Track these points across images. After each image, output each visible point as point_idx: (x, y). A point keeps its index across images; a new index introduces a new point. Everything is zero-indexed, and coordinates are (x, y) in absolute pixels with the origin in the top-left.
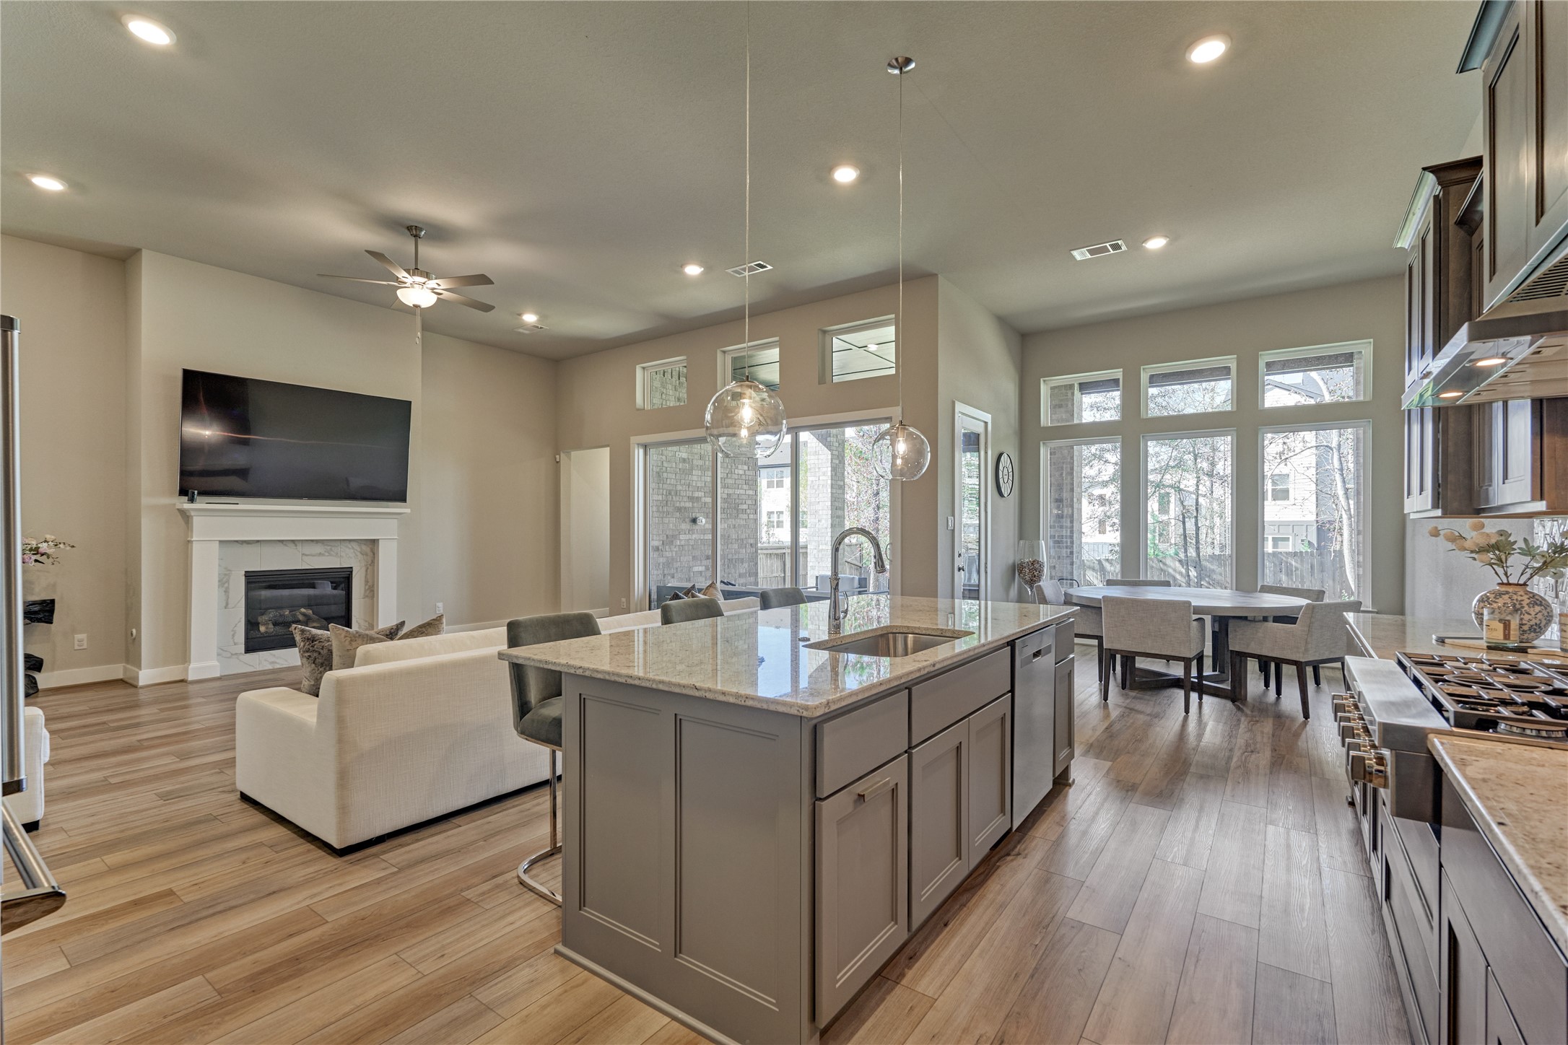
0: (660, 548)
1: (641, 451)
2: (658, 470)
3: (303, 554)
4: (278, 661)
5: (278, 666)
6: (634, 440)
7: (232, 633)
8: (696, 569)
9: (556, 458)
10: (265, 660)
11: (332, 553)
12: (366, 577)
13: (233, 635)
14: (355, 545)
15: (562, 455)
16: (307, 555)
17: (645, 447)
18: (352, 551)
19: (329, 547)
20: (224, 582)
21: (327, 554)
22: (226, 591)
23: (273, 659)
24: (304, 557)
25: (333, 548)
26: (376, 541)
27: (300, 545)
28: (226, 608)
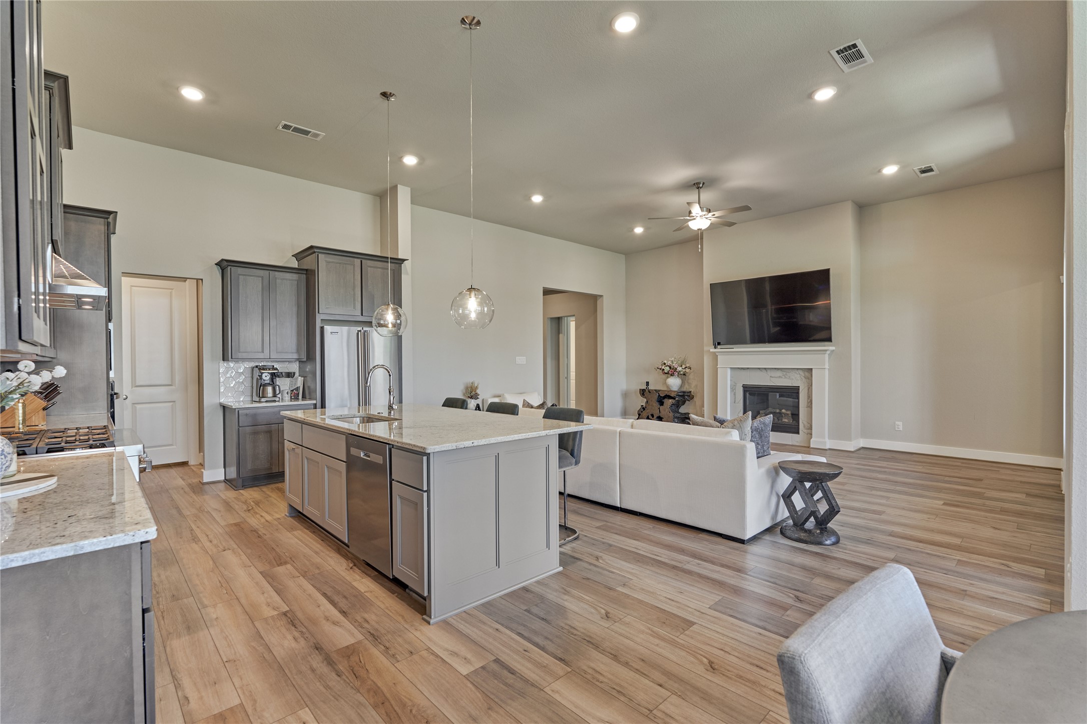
3: (771, 377)
11: (786, 376)
12: (807, 393)
14: (801, 372)
16: (773, 377)
18: (799, 376)
19: (785, 373)
20: (733, 389)
21: (783, 377)
22: (735, 394)
25: (787, 374)
26: (812, 369)
27: (769, 371)
28: (735, 403)
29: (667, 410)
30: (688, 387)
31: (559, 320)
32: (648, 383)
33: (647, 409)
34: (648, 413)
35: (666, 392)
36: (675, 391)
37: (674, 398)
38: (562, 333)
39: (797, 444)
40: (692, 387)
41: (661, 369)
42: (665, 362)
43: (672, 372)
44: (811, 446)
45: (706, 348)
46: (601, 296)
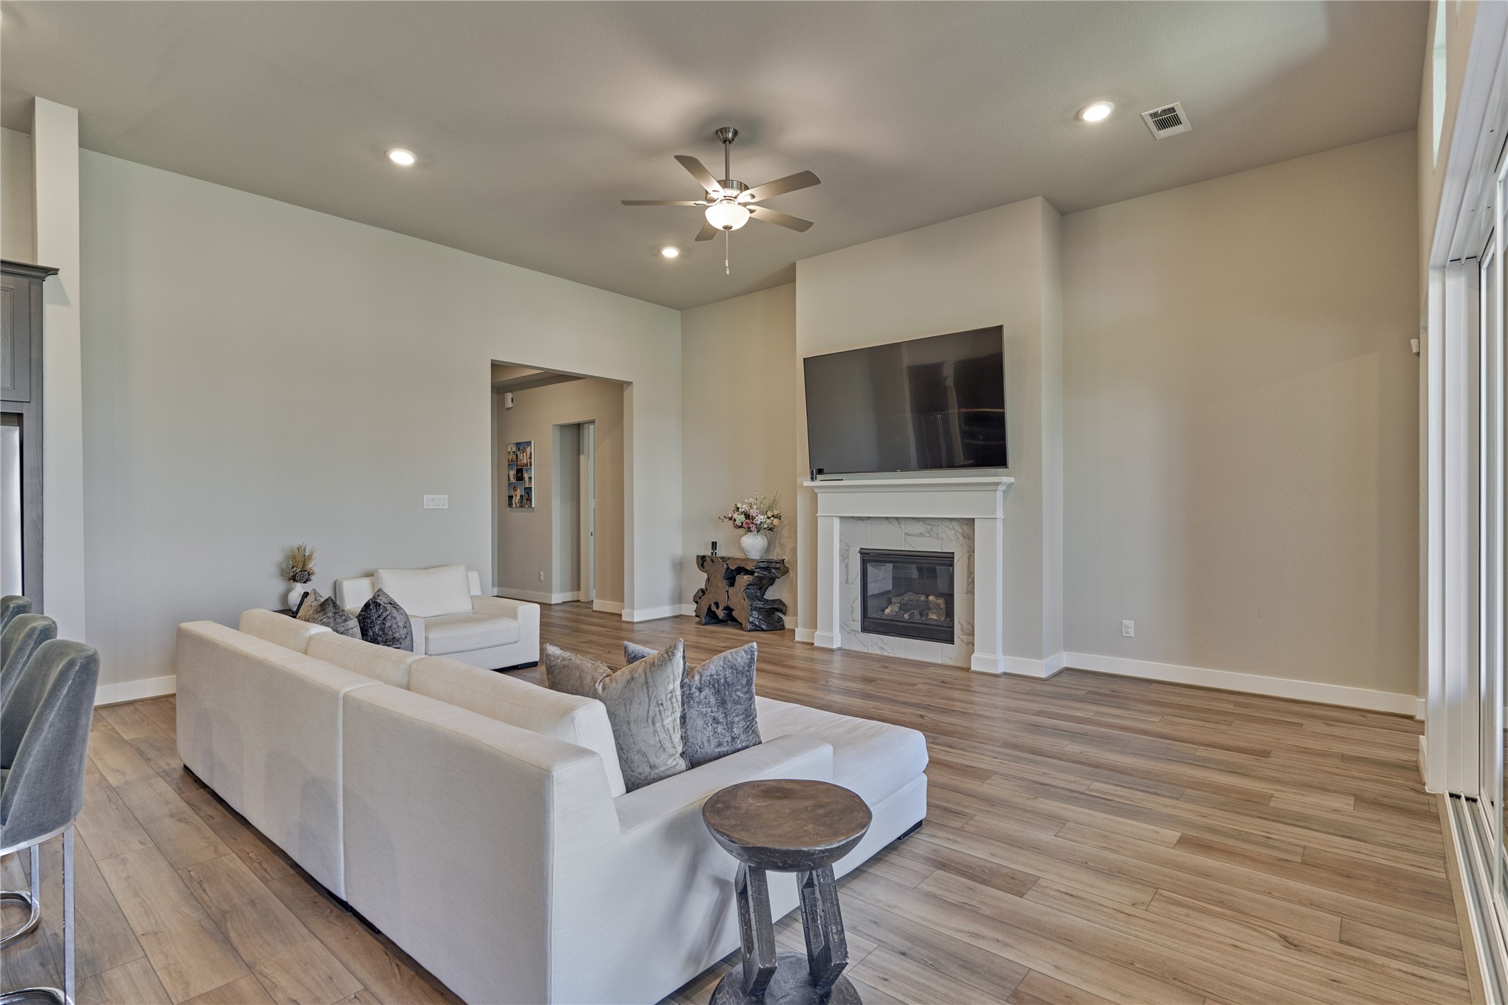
1: (1457, 285)
3: (906, 534)
4: (886, 647)
5: (885, 654)
7: (851, 609)
9: (1411, 346)
10: (876, 644)
11: (933, 533)
12: (968, 566)
13: (852, 612)
14: (957, 526)
15: (1422, 336)
16: (909, 535)
17: (1478, 266)
18: (953, 532)
19: (929, 527)
20: (844, 557)
21: (928, 535)
22: (847, 567)
23: (881, 645)
24: (907, 537)
25: (934, 528)
26: (973, 520)
27: (903, 523)
28: (846, 583)
29: (740, 595)
30: (779, 553)
31: (578, 427)
32: (714, 545)
33: (709, 594)
34: (709, 600)
35: (739, 562)
36: (753, 560)
37: (752, 573)
38: (583, 454)
39: (951, 663)
40: (787, 551)
41: (731, 519)
42: (739, 505)
43: (748, 524)
44: (973, 668)
45: (799, 480)
46: (630, 383)
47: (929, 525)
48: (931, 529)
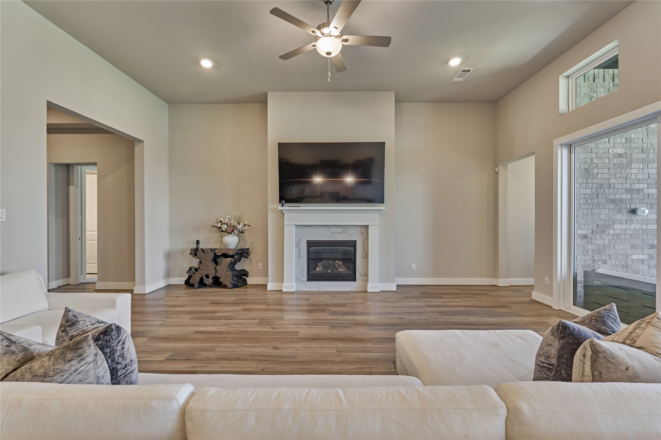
0: (589, 236)
1: (565, 151)
2: (586, 167)
4: (321, 287)
5: (321, 290)
6: (556, 141)
7: (302, 270)
8: (635, 257)
9: (495, 170)
10: (316, 286)
11: (346, 232)
12: (363, 246)
13: (302, 272)
14: (358, 228)
15: (500, 167)
16: (334, 233)
17: (570, 146)
18: (356, 231)
19: (344, 229)
20: (298, 245)
21: (343, 233)
22: (299, 250)
23: (319, 286)
24: (333, 234)
25: (346, 230)
26: (367, 226)
27: (330, 227)
28: (299, 258)
29: (225, 269)
30: (243, 245)
31: (68, 167)
32: (198, 242)
33: (201, 270)
34: (201, 274)
35: (224, 251)
36: (233, 249)
37: (232, 256)
38: (73, 185)
39: (355, 290)
40: (248, 243)
41: (217, 227)
42: (222, 220)
43: (231, 230)
44: (368, 291)
45: (270, 206)
46: (141, 141)
47: (344, 228)
48: (345, 230)
